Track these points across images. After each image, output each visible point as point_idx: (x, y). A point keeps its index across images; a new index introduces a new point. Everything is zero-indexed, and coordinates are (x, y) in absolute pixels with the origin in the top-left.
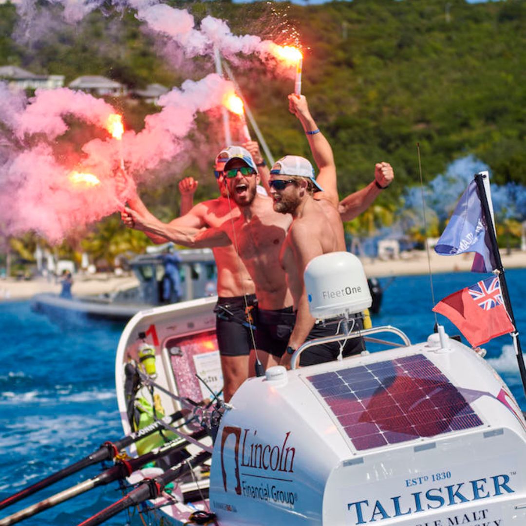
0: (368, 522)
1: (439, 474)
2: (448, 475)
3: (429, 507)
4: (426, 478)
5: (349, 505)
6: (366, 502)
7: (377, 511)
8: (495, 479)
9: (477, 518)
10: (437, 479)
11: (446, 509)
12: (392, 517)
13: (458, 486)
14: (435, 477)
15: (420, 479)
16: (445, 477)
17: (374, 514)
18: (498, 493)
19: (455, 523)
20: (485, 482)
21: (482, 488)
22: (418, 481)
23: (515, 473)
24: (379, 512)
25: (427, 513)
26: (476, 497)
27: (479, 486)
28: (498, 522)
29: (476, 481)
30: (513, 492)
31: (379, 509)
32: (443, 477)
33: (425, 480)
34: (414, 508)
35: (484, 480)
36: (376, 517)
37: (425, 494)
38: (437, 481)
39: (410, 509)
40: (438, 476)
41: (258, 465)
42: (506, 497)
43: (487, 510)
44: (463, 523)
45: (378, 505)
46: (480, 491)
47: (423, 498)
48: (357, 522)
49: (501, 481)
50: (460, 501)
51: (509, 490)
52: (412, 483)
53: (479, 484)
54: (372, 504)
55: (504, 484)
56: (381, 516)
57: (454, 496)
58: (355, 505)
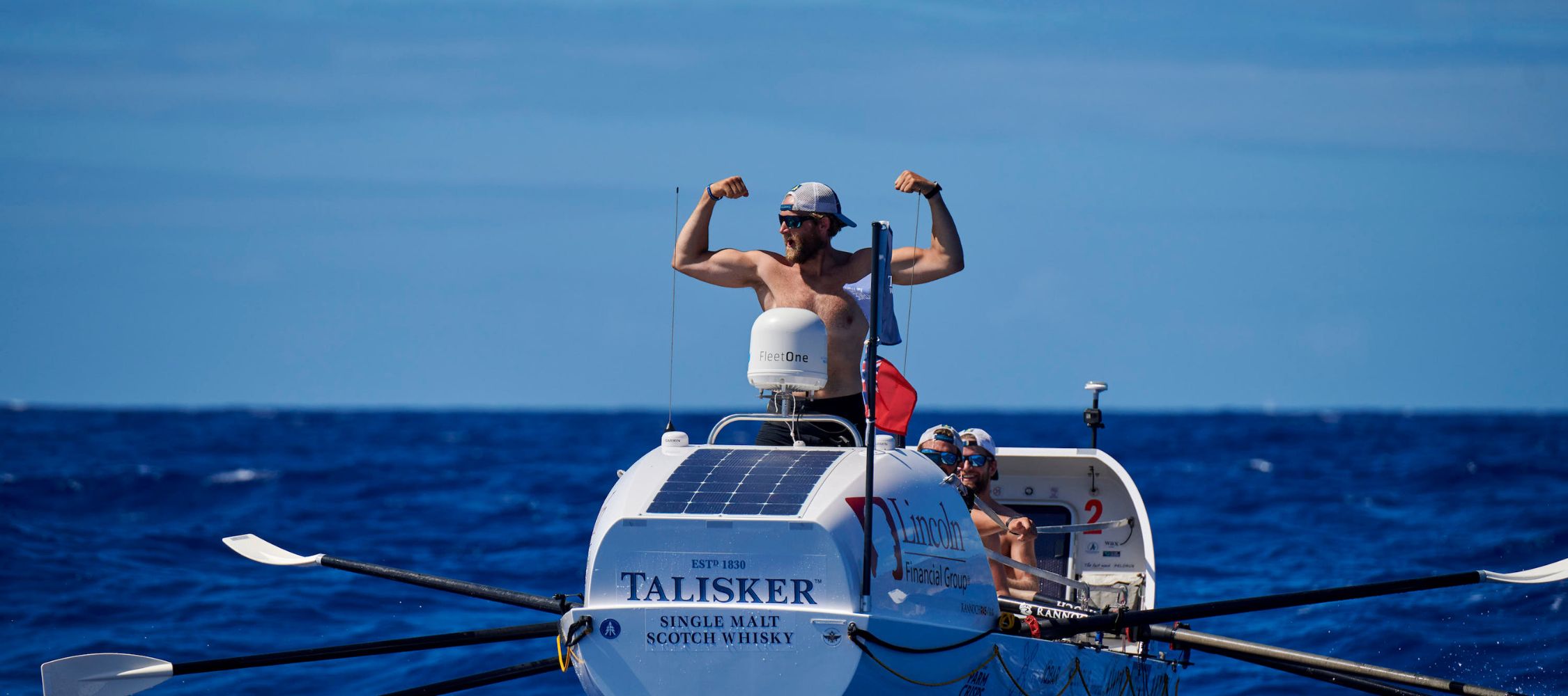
0: (642, 600)
1: (732, 562)
2: (742, 565)
3: (715, 599)
4: (716, 563)
5: (624, 574)
6: (643, 575)
7: (655, 589)
8: (797, 583)
9: (766, 624)
10: (729, 566)
11: (734, 605)
12: (671, 600)
13: (751, 582)
14: (727, 564)
15: (709, 561)
16: (738, 566)
17: (650, 592)
18: (797, 601)
19: (739, 625)
20: (785, 584)
21: (779, 591)
22: (706, 564)
23: (820, 581)
24: (656, 591)
25: (711, 604)
26: (772, 600)
27: (777, 588)
28: (789, 635)
29: (775, 580)
30: (816, 603)
31: (657, 586)
32: (736, 566)
33: (714, 564)
34: (697, 597)
35: (784, 581)
36: (652, 596)
37: (712, 581)
38: (728, 569)
39: (693, 596)
40: (731, 563)
41: (927, 541)
42: (805, 607)
43: (778, 617)
44: (748, 626)
45: (656, 582)
46: (777, 594)
47: (709, 584)
48: (629, 597)
49: (803, 587)
50: (753, 600)
51: (811, 601)
52: (698, 564)
53: (777, 585)
54: (650, 579)
55: (806, 591)
56: (658, 597)
57: (745, 592)
58: (629, 576)
